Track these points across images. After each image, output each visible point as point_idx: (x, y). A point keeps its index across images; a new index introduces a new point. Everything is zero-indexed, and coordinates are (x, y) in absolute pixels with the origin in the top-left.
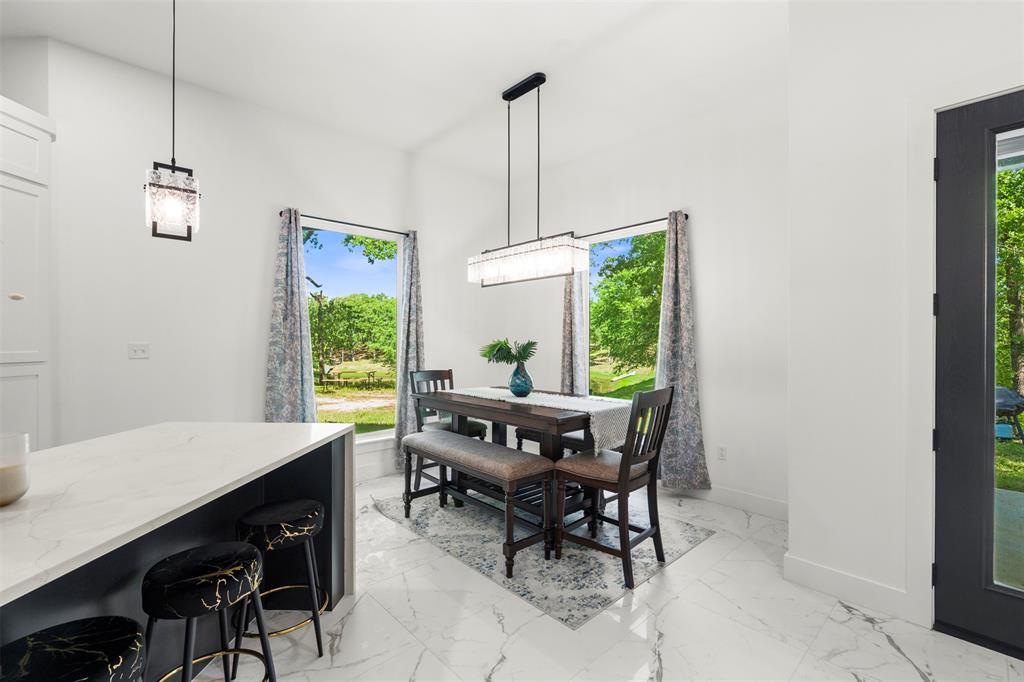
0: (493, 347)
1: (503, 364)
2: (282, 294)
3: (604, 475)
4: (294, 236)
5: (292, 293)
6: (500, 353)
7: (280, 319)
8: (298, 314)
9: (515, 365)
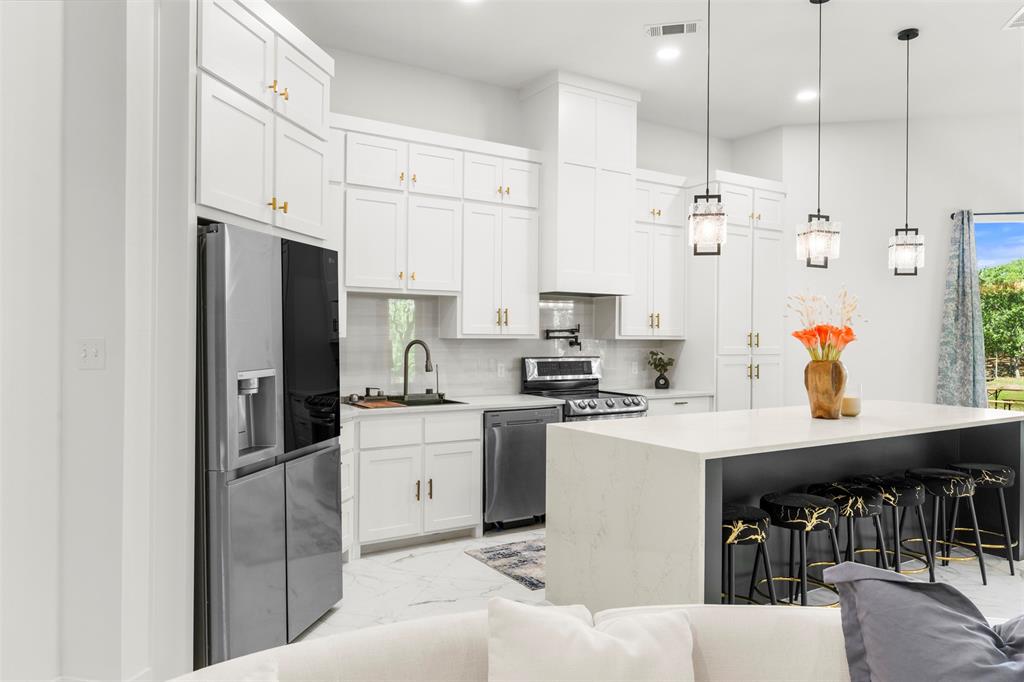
2: (954, 295)
4: (966, 238)
5: (964, 294)
7: (951, 319)
8: (970, 314)
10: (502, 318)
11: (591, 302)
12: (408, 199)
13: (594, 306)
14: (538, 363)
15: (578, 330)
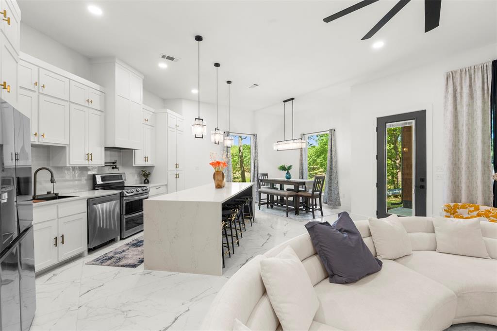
0: (281, 167)
1: (284, 171)
3: (308, 195)
6: (283, 168)
9: (287, 171)
10: (89, 157)
11: (120, 152)
12: (39, 96)
13: (121, 153)
14: (101, 176)
15: (116, 163)
